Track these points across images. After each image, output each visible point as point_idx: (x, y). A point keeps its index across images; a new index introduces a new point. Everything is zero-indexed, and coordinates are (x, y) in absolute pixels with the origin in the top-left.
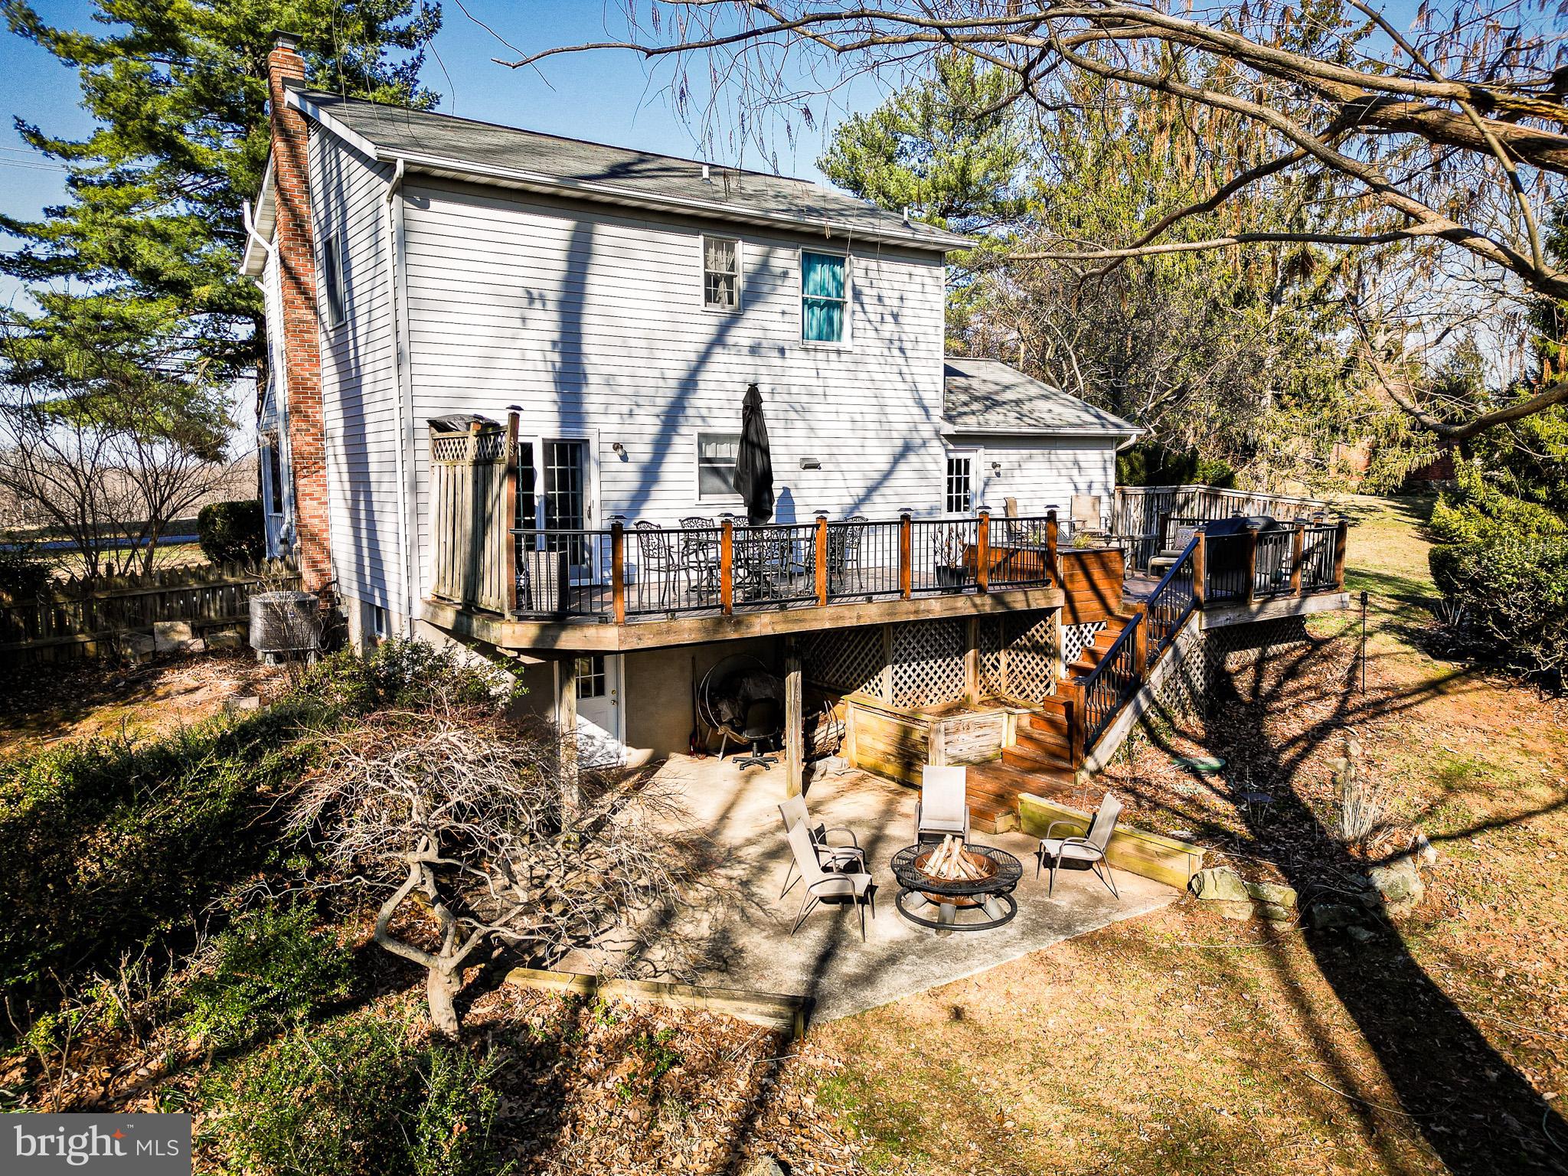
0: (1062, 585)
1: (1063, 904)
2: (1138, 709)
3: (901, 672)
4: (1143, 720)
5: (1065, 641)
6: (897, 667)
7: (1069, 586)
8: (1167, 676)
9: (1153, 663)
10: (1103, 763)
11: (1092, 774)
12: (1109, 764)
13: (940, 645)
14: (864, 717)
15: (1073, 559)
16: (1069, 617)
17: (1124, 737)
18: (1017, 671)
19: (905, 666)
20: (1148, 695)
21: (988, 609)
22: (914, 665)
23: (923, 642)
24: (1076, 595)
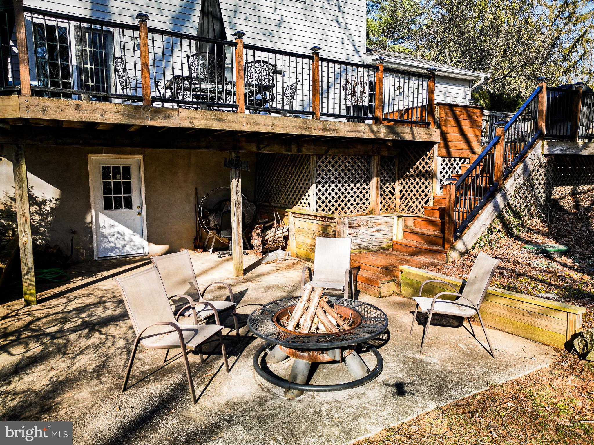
0: (439, 126)
1: (434, 360)
2: (496, 207)
3: (323, 190)
4: (500, 217)
5: (440, 169)
6: (320, 186)
7: (444, 128)
8: (518, 186)
9: (508, 173)
10: (469, 247)
11: (462, 254)
12: (473, 248)
13: (352, 174)
14: (300, 223)
15: (447, 108)
16: (444, 151)
17: (485, 228)
18: (406, 194)
19: (326, 186)
20: (504, 197)
21: (382, 136)
22: (333, 186)
23: (339, 170)
24: (450, 137)
